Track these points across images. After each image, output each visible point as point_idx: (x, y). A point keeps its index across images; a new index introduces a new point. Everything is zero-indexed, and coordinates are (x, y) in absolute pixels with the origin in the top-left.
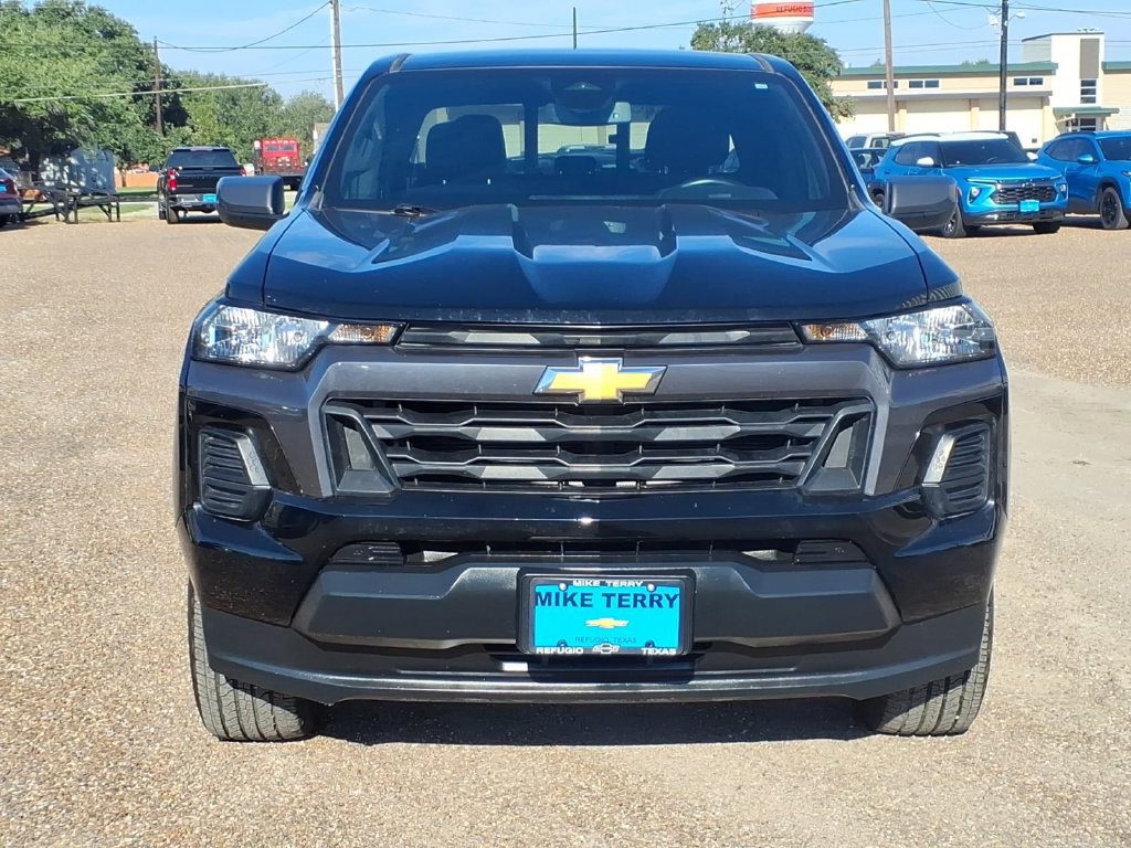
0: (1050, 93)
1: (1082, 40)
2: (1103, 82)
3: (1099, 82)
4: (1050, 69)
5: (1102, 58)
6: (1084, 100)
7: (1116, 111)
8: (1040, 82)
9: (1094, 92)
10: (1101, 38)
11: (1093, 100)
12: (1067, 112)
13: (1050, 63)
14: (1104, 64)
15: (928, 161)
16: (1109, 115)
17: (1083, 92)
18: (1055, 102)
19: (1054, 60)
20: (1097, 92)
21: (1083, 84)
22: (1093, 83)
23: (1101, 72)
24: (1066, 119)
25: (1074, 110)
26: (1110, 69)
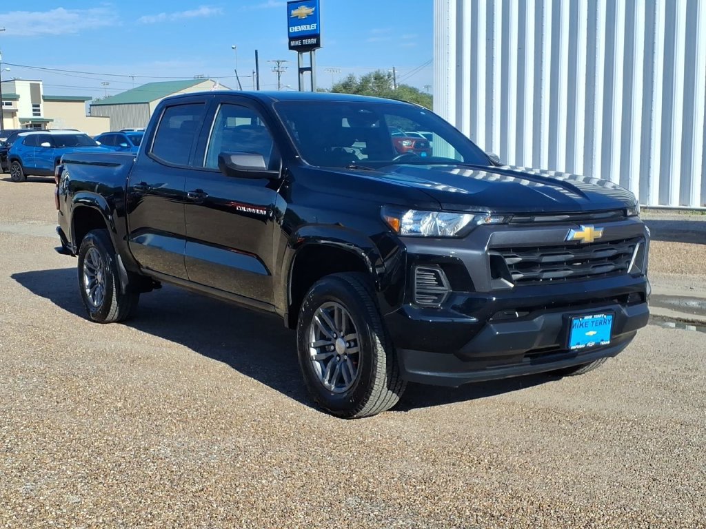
0: (17, 110)
1: (31, 84)
2: (43, 105)
3: (41, 105)
4: (16, 98)
5: (42, 93)
6: (35, 115)
7: (52, 120)
8: (11, 104)
9: (39, 110)
10: (41, 83)
11: (39, 115)
12: (27, 120)
13: (15, 95)
14: (43, 97)
15: (47, 144)
16: (48, 122)
17: (34, 110)
18: (19, 115)
19: (17, 93)
20: (41, 110)
21: (34, 106)
22: (39, 106)
23: (42, 100)
24: (26, 123)
25: (30, 119)
26: (47, 99)
